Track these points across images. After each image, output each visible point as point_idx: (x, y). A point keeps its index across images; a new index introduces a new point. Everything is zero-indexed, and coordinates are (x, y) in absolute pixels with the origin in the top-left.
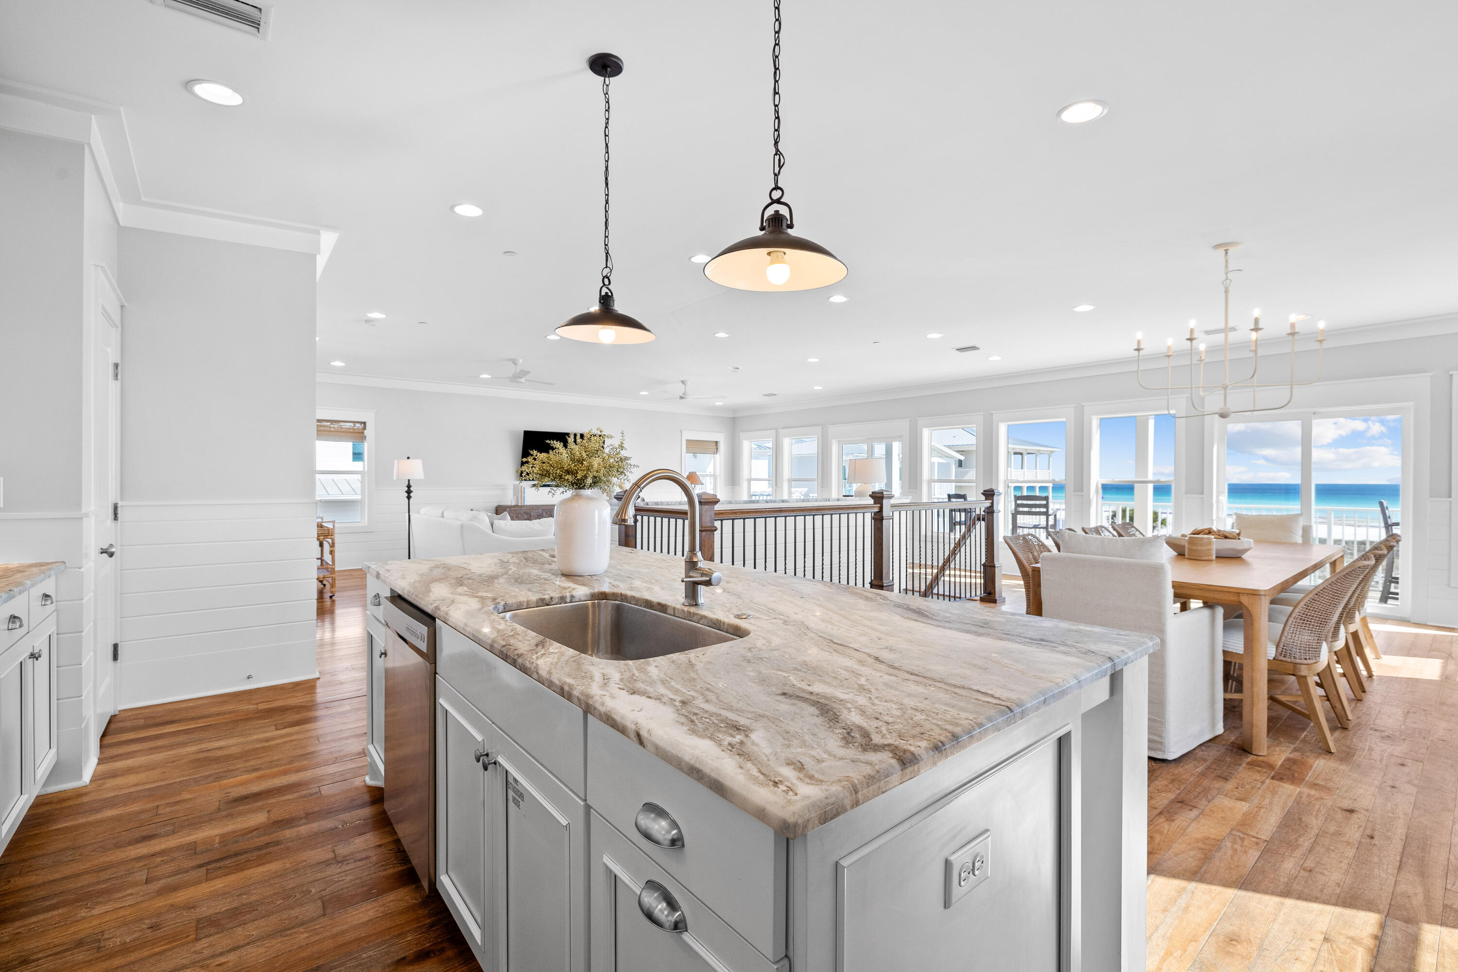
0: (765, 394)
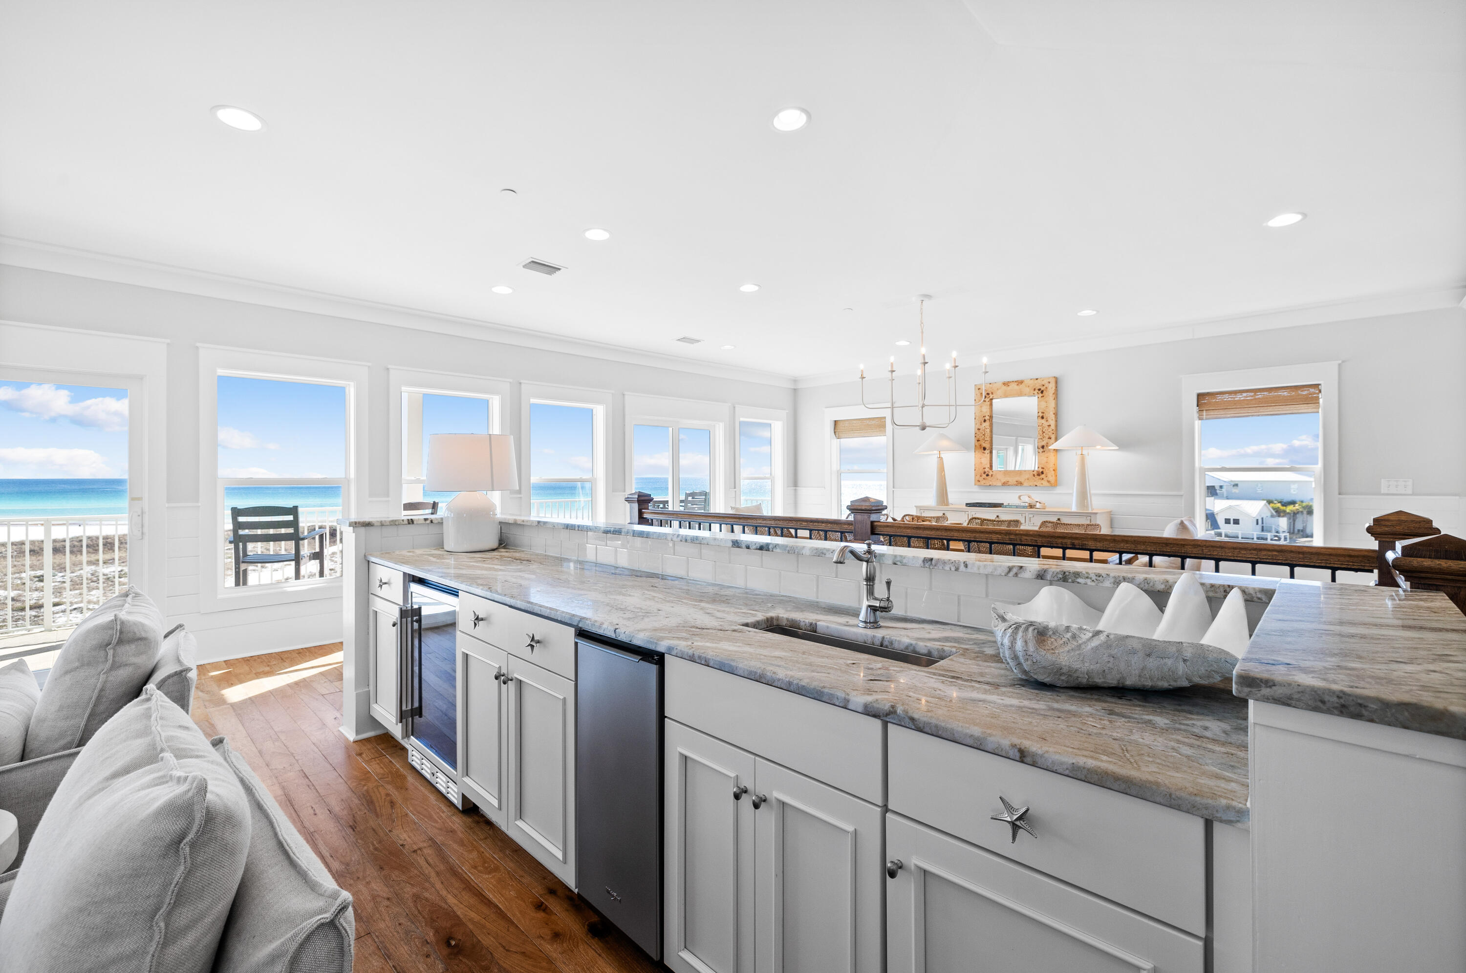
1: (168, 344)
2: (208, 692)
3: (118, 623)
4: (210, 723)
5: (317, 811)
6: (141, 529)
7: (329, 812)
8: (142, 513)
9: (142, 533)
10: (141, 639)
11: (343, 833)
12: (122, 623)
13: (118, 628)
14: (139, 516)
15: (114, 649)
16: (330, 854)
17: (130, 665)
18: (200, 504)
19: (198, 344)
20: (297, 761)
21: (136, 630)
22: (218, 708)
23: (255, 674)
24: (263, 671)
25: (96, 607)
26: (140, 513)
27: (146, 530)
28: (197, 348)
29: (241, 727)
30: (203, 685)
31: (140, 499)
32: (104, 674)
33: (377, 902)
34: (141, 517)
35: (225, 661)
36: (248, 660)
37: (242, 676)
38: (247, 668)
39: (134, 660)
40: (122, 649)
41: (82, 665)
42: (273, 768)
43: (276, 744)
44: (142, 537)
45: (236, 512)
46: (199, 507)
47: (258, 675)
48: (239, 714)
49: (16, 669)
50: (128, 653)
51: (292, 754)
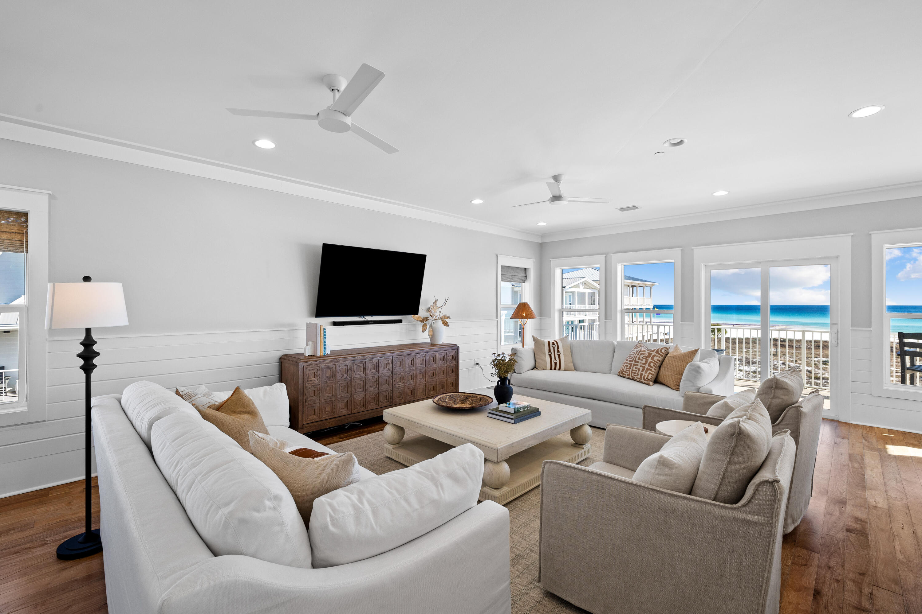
0: (622, 206)
1: (852, 236)
2: (869, 442)
3: (775, 379)
4: (862, 458)
5: (904, 528)
6: (837, 341)
7: (913, 532)
8: (838, 332)
9: (838, 343)
10: (785, 389)
11: (917, 547)
12: (777, 380)
13: (775, 382)
14: (836, 333)
15: (775, 391)
16: (900, 550)
17: (780, 398)
18: (872, 329)
19: (870, 233)
20: (907, 498)
21: (783, 384)
22: (871, 452)
23: (906, 443)
24: (912, 443)
25: (778, 373)
26: (836, 332)
27: (839, 341)
28: (870, 234)
29: (880, 466)
30: (868, 437)
31: (836, 324)
32: (771, 399)
33: (917, 588)
34: (837, 334)
35: (888, 429)
36: (905, 434)
37: (896, 441)
38: (901, 438)
39: (782, 397)
40: (777, 391)
41: (764, 393)
42: (889, 494)
43: (898, 484)
44: (837, 345)
45: (901, 336)
46: (871, 330)
47: (907, 444)
48: (883, 460)
49: (752, 391)
50: (779, 393)
51: (906, 494)
